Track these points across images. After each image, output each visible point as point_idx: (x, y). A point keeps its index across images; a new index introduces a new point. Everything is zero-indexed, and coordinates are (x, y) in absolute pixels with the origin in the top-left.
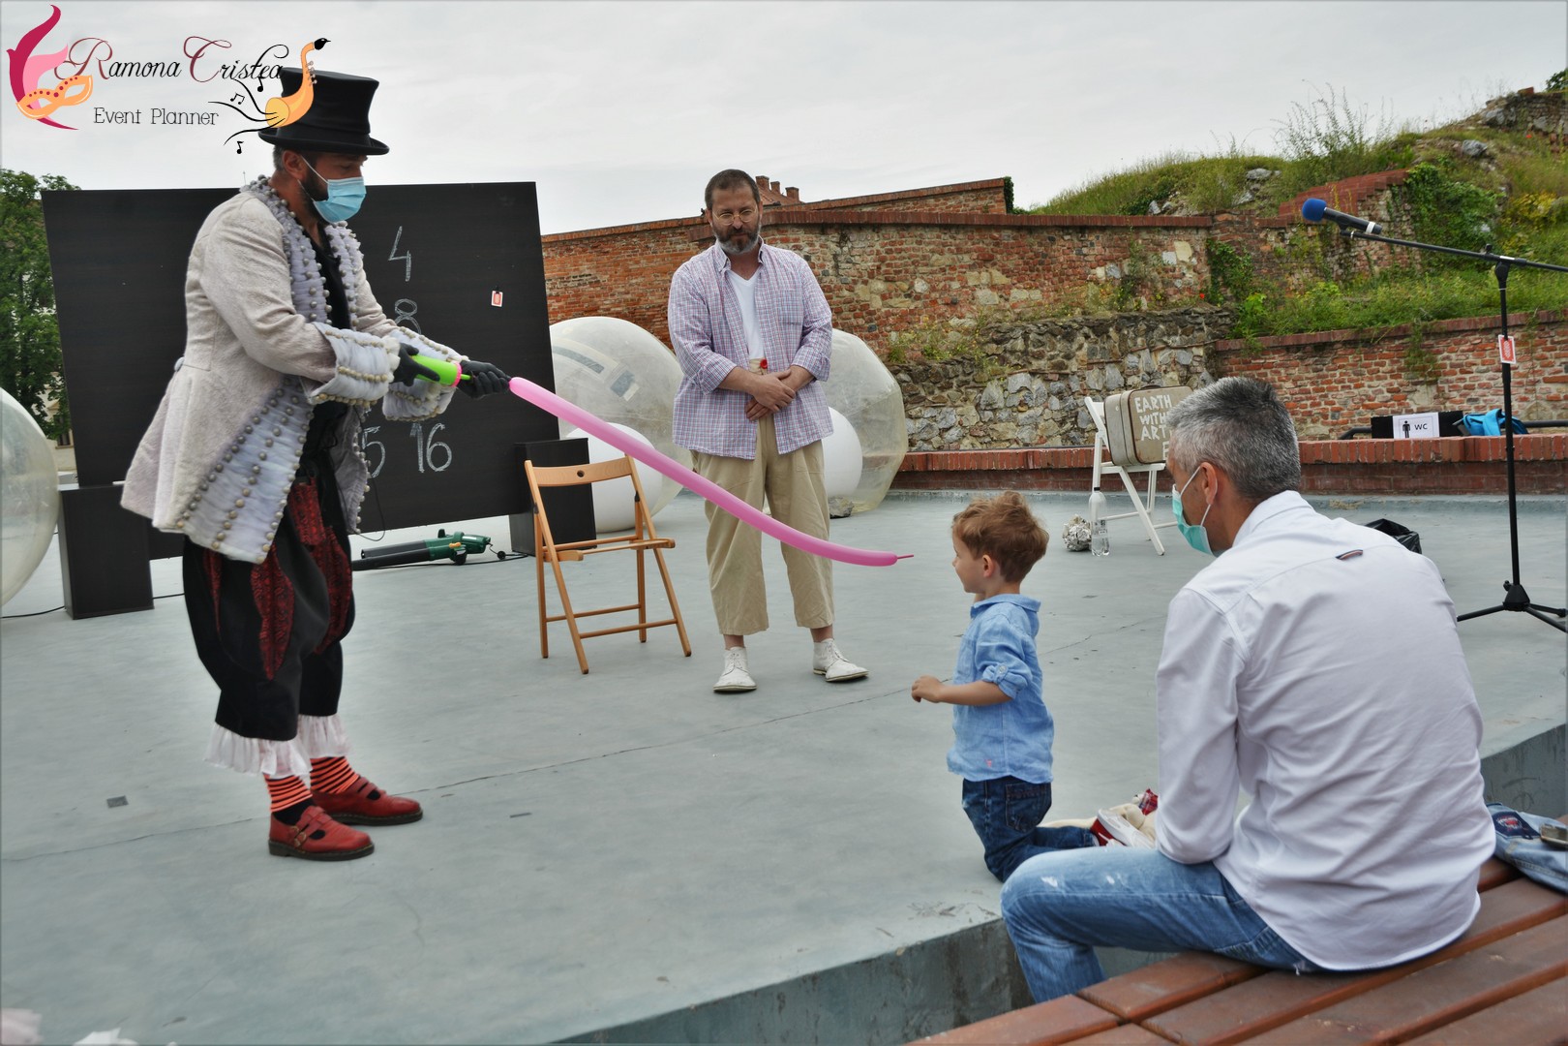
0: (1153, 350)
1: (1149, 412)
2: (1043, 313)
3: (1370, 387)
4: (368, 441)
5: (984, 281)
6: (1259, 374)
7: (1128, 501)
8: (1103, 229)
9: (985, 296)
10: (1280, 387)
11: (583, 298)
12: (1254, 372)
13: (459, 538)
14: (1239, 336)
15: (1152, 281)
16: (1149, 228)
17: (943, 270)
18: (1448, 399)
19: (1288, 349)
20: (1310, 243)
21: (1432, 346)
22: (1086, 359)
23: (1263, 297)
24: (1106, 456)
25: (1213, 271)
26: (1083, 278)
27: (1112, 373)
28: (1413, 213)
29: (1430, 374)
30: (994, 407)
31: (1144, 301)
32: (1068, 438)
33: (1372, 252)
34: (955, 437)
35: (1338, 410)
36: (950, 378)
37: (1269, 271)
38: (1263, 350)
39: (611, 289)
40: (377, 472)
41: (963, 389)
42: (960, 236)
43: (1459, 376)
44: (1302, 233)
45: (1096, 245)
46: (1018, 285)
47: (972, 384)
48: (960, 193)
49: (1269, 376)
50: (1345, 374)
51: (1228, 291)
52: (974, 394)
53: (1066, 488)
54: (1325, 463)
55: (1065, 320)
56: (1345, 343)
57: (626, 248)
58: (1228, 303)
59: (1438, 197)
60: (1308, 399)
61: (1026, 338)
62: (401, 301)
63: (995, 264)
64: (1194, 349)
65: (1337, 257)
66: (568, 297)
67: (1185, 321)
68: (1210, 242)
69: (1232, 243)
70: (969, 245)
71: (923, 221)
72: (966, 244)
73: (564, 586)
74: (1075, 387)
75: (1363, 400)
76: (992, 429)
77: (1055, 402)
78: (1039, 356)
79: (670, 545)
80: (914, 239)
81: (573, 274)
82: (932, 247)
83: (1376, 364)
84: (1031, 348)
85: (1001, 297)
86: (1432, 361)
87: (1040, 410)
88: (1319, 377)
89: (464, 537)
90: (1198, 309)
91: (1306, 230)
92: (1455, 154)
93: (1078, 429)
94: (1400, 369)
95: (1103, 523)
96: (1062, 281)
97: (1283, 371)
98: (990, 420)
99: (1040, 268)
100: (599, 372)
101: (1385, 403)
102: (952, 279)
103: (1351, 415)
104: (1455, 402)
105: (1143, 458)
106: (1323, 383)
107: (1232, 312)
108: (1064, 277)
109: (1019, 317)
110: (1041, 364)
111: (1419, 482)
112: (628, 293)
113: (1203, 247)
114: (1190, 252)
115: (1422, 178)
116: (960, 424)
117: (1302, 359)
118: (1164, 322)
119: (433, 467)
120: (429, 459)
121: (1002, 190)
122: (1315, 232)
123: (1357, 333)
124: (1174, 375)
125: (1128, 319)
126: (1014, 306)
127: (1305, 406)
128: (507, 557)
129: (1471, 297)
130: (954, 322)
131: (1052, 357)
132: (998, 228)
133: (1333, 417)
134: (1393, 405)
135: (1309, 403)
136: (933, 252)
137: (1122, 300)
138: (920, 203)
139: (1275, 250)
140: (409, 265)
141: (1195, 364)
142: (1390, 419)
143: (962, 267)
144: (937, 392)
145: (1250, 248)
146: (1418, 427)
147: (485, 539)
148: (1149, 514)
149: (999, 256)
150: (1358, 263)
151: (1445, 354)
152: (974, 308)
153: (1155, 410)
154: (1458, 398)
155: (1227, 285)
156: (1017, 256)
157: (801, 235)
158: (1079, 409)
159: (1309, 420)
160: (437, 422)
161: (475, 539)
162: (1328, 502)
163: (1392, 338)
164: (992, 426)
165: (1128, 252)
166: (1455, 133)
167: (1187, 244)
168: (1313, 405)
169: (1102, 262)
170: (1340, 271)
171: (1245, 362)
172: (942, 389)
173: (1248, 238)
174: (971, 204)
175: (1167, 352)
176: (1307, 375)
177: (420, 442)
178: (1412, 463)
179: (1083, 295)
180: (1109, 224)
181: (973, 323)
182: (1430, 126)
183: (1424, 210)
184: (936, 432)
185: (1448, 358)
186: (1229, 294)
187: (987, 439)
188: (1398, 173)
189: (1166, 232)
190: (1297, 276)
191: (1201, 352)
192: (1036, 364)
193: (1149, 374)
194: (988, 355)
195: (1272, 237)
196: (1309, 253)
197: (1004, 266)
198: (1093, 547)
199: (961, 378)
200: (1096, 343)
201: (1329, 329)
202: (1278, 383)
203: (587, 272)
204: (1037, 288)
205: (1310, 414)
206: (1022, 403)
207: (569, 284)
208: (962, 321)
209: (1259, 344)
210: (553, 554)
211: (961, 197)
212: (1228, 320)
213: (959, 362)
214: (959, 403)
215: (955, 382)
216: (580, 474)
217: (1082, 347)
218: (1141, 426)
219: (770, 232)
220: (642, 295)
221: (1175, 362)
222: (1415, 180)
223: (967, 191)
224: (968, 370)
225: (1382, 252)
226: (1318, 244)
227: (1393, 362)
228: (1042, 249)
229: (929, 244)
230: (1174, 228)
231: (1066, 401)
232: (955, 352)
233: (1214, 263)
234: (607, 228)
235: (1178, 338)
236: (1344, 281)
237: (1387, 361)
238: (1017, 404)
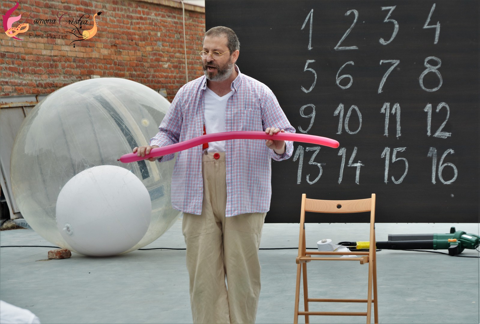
4: (397, 158)
40: (401, 180)
62: (430, 58)
89: (463, 236)
119: (442, 181)
120: (440, 174)
140: (438, 32)
160: (449, 148)
161: (471, 238)
177: (434, 162)
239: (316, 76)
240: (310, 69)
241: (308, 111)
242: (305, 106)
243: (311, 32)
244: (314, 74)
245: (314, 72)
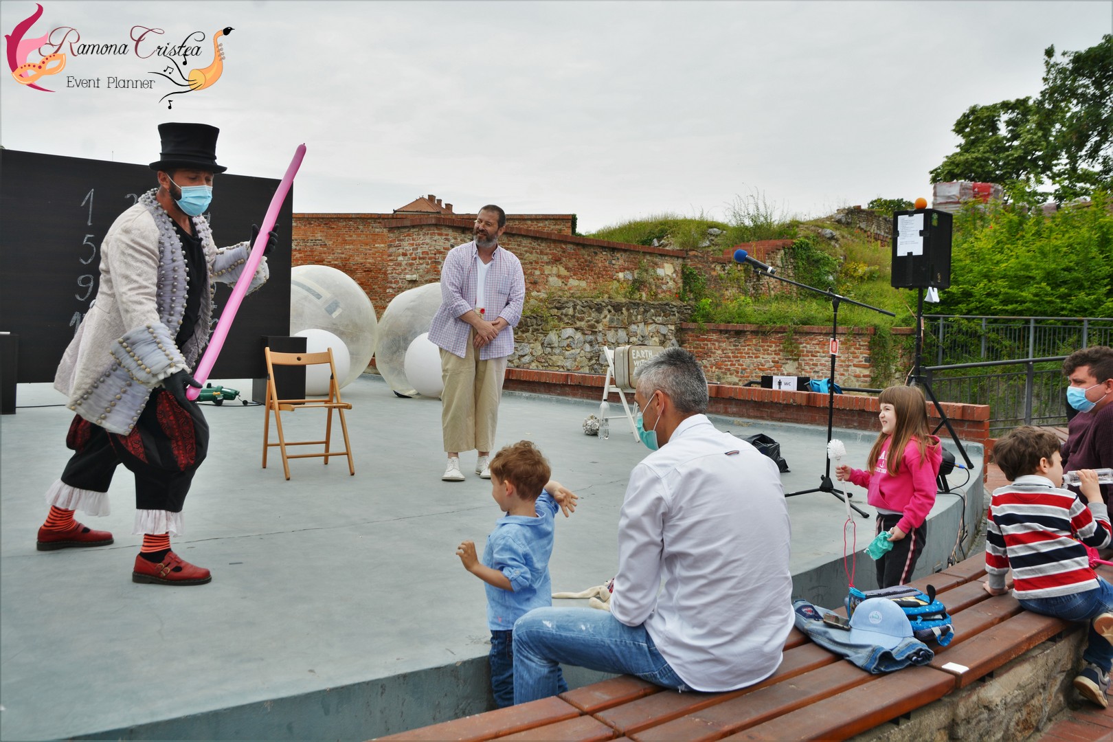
0: (646, 323)
1: (639, 359)
2: (586, 295)
3: (763, 358)
5: (554, 272)
6: (704, 344)
7: (622, 409)
8: (625, 251)
9: (554, 281)
10: (715, 353)
11: (315, 253)
12: (701, 343)
13: (220, 389)
14: (695, 321)
15: (650, 284)
16: (651, 254)
17: (531, 263)
18: (803, 370)
19: (721, 331)
20: (738, 274)
21: (798, 339)
22: (608, 324)
23: (710, 300)
24: (613, 382)
25: (684, 282)
26: (612, 278)
27: (622, 334)
28: (794, 264)
29: (795, 355)
30: (552, 346)
31: (644, 295)
32: (593, 369)
33: (771, 283)
34: (527, 361)
35: (745, 369)
36: (528, 326)
37: (715, 287)
38: (708, 330)
39: (333, 250)
41: (535, 333)
42: (543, 245)
43: (810, 357)
44: (735, 268)
45: (620, 260)
46: (574, 277)
47: (541, 331)
48: (546, 219)
49: (709, 346)
50: (750, 349)
51: (692, 295)
52: (541, 337)
53: (588, 397)
54: (734, 399)
55: (598, 300)
56: (752, 332)
57: (345, 227)
58: (690, 301)
59: (808, 257)
60: (729, 361)
61: (575, 308)
63: (562, 263)
64: (669, 326)
65: (752, 283)
66: (306, 251)
67: (666, 309)
68: (684, 266)
69: (696, 268)
70: (548, 251)
71: (523, 233)
72: (546, 249)
73: (281, 426)
74: (600, 339)
75: (758, 365)
76: (550, 359)
77: (588, 347)
78: (581, 319)
79: (349, 407)
80: (516, 243)
81: (311, 238)
82: (526, 249)
83: (768, 346)
84: (577, 314)
85: (563, 282)
86: (797, 347)
87: (578, 351)
88: (736, 349)
89: (223, 389)
90: (674, 303)
91: (737, 266)
92: (819, 235)
93: (599, 364)
94: (780, 350)
95: (606, 420)
96: (598, 278)
97: (717, 344)
98: (549, 353)
99: (587, 268)
100: (319, 299)
101: (770, 368)
102: (536, 269)
103: (751, 373)
104: (806, 372)
105: (633, 385)
106: (738, 353)
107: (692, 307)
108: (600, 276)
109: (572, 295)
110: (582, 324)
111: (783, 415)
112: (343, 254)
113: (680, 268)
114: (673, 270)
115: (801, 246)
116: (531, 353)
117: (728, 338)
118: (654, 308)
121: (570, 221)
122: (742, 268)
123: (759, 327)
124: (656, 339)
125: (634, 304)
126: (570, 289)
127: (727, 365)
128: (248, 404)
129: (821, 315)
130: (534, 294)
131: (589, 321)
132: (566, 242)
133: (742, 373)
134: (774, 370)
135: (729, 363)
136: (526, 252)
137: (632, 293)
138: (523, 222)
139: (719, 275)
141: (669, 334)
142: (771, 378)
143: (542, 262)
144: (520, 333)
145: (706, 272)
146: (786, 384)
147: (236, 392)
148: (633, 418)
149: (564, 259)
150: (763, 288)
151: (804, 345)
152: (547, 287)
153: (643, 358)
154: (809, 370)
155: (691, 291)
156: (574, 260)
157: (450, 232)
158: (601, 353)
159: (728, 373)
161: (230, 391)
162: (733, 421)
163: (777, 332)
164: (549, 357)
165: (637, 266)
166: (820, 224)
167: (671, 266)
168: (731, 365)
169: (623, 269)
170: (753, 292)
171: (697, 337)
172: (523, 332)
173: (705, 266)
174: (552, 227)
175: (654, 326)
176: (730, 348)
178: (780, 404)
179: (610, 287)
180: (629, 248)
181: (545, 296)
182: (808, 218)
183: (800, 264)
184: (517, 357)
185: (805, 347)
186: (692, 297)
187: (546, 364)
188: (788, 241)
189: (660, 257)
190: (730, 291)
191: (673, 328)
192: (579, 324)
193: (642, 337)
194: (552, 316)
195: (718, 268)
196: (737, 279)
197: (566, 265)
198: (600, 434)
199: (535, 327)
200: (614, 315)
201: (744, 323)
202: (714, 351)
203: (320, 238)
204: (584, 280)
205: (729, 370)
206: (568, 346)
207: (308, 244)
208: (539, 293)
209: (705, 327)
210: (277, 406)
211: (547, 222)
212: (690, 312)
213: (534, 318)
214: (532, 341)
215: (531, 329)
216: (299, 359)
217: (606, 318)
218: (634, 367)
219: (432, 228)
220: (351, 256)
221: (658, 332)
222: (797, 246)
223: (551, 219)
224: (539, 323)
225: (776, 284)
226: (743, 275)
227: (777, 346)
228: (589, 258)
229: (525, 247)
230: (665, 256)
231: (593, 347)
232: (533, 311)
233: (685, 278)
234: (335, 214)
235: (661, 318)
236: (755, 297)
237: (774, 345)
238: (565, 345)
239: (95, 249)
240: (89, 243)
241: (86, 281)
242: (83, 277)
243: (91, 210)
244: (93, 248)
245: (93, 245)
